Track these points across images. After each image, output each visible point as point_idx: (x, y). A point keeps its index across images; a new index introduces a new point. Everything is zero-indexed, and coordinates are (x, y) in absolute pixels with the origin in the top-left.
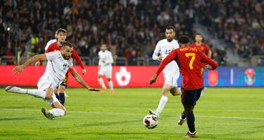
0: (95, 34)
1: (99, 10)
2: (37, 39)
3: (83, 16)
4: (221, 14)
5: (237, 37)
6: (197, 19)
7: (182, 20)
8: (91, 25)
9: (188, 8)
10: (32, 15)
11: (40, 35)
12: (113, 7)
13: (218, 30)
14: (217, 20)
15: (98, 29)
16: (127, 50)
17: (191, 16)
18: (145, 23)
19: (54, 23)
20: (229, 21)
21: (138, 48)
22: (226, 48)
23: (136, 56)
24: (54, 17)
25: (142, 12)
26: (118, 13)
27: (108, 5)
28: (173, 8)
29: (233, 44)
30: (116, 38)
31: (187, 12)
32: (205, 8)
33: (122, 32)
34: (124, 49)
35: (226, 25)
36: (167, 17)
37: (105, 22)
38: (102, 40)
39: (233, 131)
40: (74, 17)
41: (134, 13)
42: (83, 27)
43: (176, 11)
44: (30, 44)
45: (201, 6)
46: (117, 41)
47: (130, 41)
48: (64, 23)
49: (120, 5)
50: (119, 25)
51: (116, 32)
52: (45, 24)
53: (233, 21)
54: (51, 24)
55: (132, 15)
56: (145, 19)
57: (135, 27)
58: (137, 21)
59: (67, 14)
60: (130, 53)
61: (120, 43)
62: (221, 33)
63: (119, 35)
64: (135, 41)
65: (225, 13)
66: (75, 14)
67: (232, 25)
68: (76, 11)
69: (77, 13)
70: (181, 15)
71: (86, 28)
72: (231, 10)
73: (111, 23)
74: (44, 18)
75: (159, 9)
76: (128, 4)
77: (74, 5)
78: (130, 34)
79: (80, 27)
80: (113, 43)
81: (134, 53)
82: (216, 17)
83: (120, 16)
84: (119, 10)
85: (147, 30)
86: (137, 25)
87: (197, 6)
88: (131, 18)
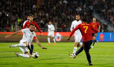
0: (47, 17)
1: (49, 6)
2: (21, 20)
3: (42, 9)
4: (105, 8)
5: (113, 18)
6: (94, 10)
7: (87, 11)
8: (45, 13)
9: (90, 5)
10: (18, 9)
11: (22, 18)
12: (56, 5)
13: (104, 15)
14: (104, 11)
15: (49, 15)
16: (62, 25)
17: (92, 9)
18: (70, 12)
19: (28, 12)
20: (109, 11)
21: (67, 23)
22: (108, 24)
23: (66, 27)
24: (28, 9)
25: (69, 7)
26: (58, 7)
27: (53, 4)
28: (83, 5)
29: (111, 22)
30: (57, 19)
31: (90, 7)
32: (98, 5)
33: (60, 16)
34: (61, 24)
35: (108, 13)
36: (80, 9)
37: (52, 11)
38: (51, 20)
39: (111, 62)
40: (37, 10)
41: (65, 7)
42: (42, 14)
43: (85, 6)
44: (18, 22)
45: (96, 4)
46: (57, 20)
47: (64, 20)
48: (33, 12)
49: (59, 4)
50: (58, 13)
51: (57, 16)
52: (24, 13)
53: (111, 11)
54: (27, 13)
55: (64, 8)
56: (70, 10)
57: (66, 14)
58: (67, 11)
59: (34, 8)
60: (63, 26)
61: (59, 21)
62: (105, 16)
63: (58, 17)
64: (66, 20)
65: (107, 8)
66: (38, 8)
67: (110, 13)
68: (38, 7)
69: (39, 8)
70: (87, 8)
71: (43, 14)
72: (110, 6)
73: (55, 12)
74: (24, 10)
75: (77, 5)
76: (62, 4)
77: (38, 3)
78: (63, 17)
79: (40, 14)
80: (56, 22)
81: (65, 26)
82: (103, 9)
83: (59, 9)
84: (58, 6)
85: (71, 15)
86: (67, 13)
87: (94, 4)
88: (64, 10)
